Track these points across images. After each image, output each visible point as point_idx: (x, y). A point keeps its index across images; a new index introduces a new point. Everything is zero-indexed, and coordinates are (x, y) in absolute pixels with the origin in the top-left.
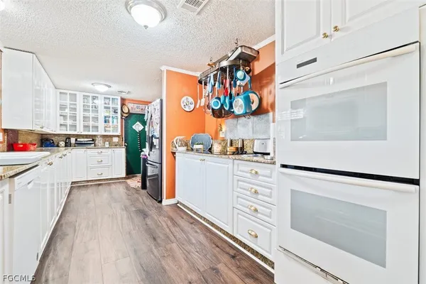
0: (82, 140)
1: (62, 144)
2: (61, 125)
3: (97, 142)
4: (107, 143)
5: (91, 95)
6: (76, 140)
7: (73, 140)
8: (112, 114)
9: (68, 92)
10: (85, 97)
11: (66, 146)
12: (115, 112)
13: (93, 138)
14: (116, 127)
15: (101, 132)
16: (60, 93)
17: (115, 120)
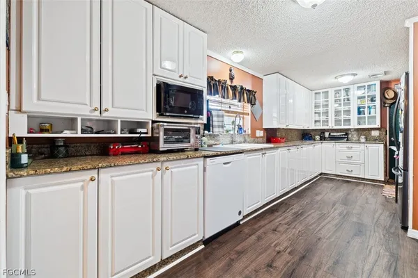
0: (335, 134)
1: (318, 138)
2: (316, 121)
3: (350, 136)
4: (363, 137)
5: (342, 88)
6: (329, 134)
7: (327, 134)
8: (367, 103)
9: (321, 91)
10: (337, 92)
11: (321, 140)
12: (373, 100)
13: (347, 132)
14: (374, 119)
15: (354, 125)
16: (316, 93)
17: (372, 110)
